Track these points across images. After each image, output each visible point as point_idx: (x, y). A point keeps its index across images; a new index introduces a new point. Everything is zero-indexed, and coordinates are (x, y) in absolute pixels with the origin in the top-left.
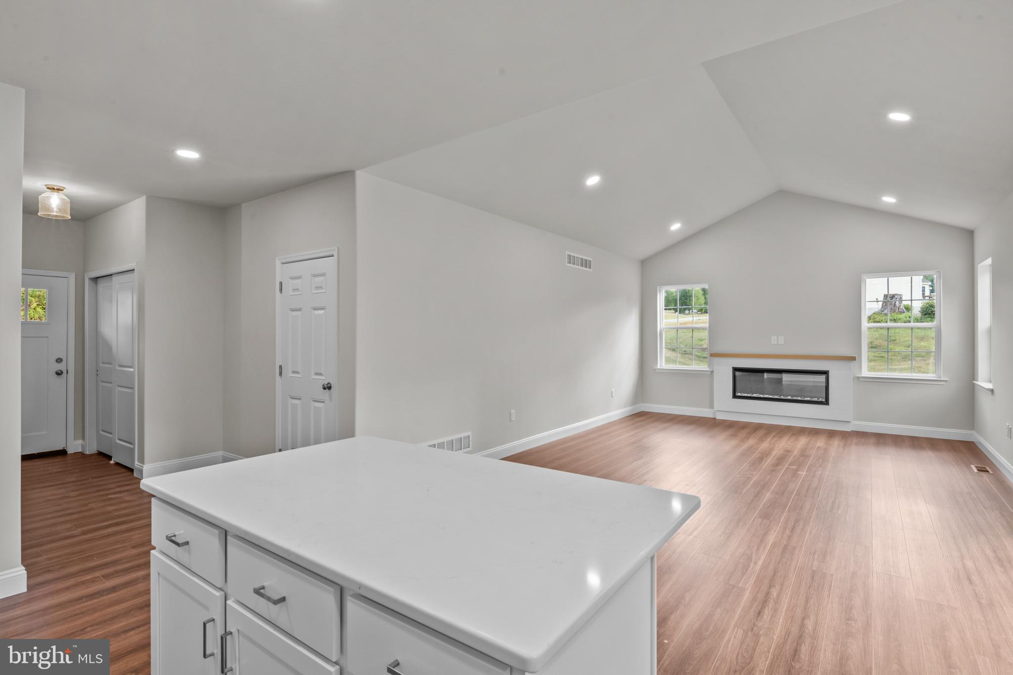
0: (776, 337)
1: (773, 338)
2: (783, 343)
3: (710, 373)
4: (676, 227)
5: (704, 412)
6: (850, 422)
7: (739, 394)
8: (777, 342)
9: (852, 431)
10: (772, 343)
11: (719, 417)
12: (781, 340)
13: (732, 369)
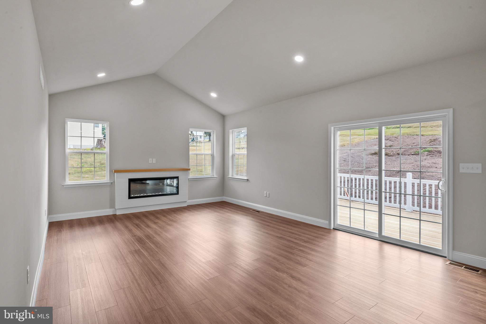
0: (151, 159)
1: (150, 159)
2: (155, 163)
3: (110, 184)
4: (101, 75)
5: (108, 212)
6: (186, 201)
7: (132, 196)
8: (152, 162)
9: (187, 206)
10: (150, 162)
11: (118, 213)
12: (154, 161)
13: (128, 180)
